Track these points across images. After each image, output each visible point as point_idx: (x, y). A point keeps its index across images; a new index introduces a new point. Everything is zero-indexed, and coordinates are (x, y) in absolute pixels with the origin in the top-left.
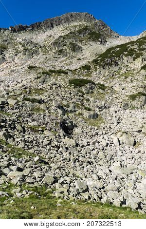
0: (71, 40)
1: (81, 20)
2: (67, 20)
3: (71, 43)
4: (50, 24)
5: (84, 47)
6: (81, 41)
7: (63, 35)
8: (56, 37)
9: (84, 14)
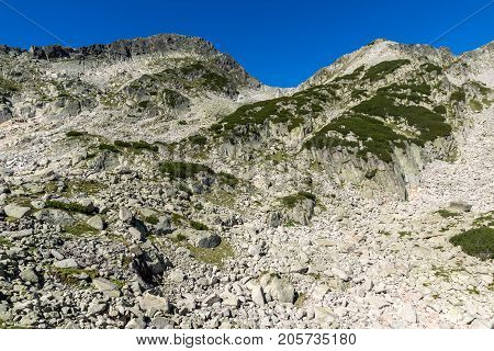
0: (167, 85)
1: (188, 50)
2: (161, 47)
3: (166, 91)
4: (123, 51)
5: (193, 101)
6: (187, 88)
7: (150, 73)
8: (136, 76)
9: (195, 39)
